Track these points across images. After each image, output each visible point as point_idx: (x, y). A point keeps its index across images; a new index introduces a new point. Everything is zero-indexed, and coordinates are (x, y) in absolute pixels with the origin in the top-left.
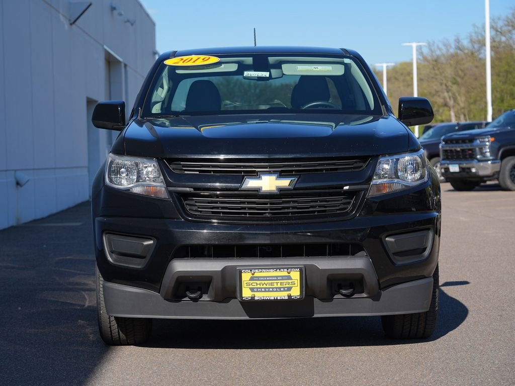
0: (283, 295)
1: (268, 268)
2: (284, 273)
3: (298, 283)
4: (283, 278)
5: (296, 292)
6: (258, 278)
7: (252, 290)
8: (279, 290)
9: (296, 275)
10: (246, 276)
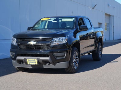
0: (34, 64)
1: (31, 59)
2: (34, 60)
3: (37, 62)
4: (34, 61)
5: (36, 63)
6: (30, 61)
7: (29, 63)
8: (33, 63)
9: (36, 60)
10: (28, 60)
